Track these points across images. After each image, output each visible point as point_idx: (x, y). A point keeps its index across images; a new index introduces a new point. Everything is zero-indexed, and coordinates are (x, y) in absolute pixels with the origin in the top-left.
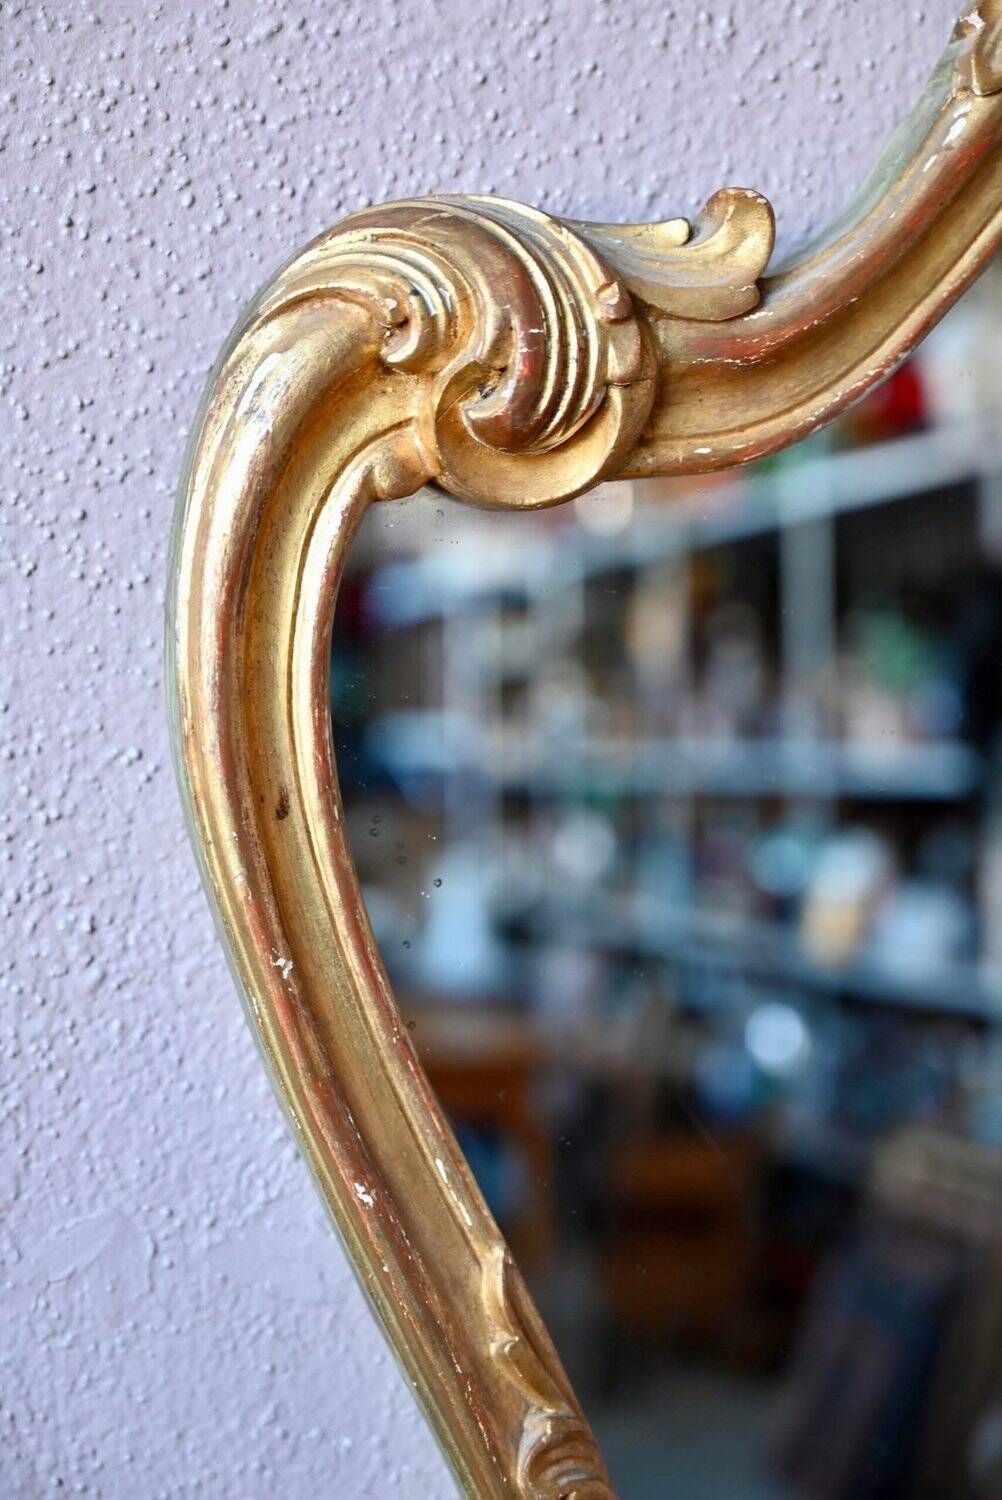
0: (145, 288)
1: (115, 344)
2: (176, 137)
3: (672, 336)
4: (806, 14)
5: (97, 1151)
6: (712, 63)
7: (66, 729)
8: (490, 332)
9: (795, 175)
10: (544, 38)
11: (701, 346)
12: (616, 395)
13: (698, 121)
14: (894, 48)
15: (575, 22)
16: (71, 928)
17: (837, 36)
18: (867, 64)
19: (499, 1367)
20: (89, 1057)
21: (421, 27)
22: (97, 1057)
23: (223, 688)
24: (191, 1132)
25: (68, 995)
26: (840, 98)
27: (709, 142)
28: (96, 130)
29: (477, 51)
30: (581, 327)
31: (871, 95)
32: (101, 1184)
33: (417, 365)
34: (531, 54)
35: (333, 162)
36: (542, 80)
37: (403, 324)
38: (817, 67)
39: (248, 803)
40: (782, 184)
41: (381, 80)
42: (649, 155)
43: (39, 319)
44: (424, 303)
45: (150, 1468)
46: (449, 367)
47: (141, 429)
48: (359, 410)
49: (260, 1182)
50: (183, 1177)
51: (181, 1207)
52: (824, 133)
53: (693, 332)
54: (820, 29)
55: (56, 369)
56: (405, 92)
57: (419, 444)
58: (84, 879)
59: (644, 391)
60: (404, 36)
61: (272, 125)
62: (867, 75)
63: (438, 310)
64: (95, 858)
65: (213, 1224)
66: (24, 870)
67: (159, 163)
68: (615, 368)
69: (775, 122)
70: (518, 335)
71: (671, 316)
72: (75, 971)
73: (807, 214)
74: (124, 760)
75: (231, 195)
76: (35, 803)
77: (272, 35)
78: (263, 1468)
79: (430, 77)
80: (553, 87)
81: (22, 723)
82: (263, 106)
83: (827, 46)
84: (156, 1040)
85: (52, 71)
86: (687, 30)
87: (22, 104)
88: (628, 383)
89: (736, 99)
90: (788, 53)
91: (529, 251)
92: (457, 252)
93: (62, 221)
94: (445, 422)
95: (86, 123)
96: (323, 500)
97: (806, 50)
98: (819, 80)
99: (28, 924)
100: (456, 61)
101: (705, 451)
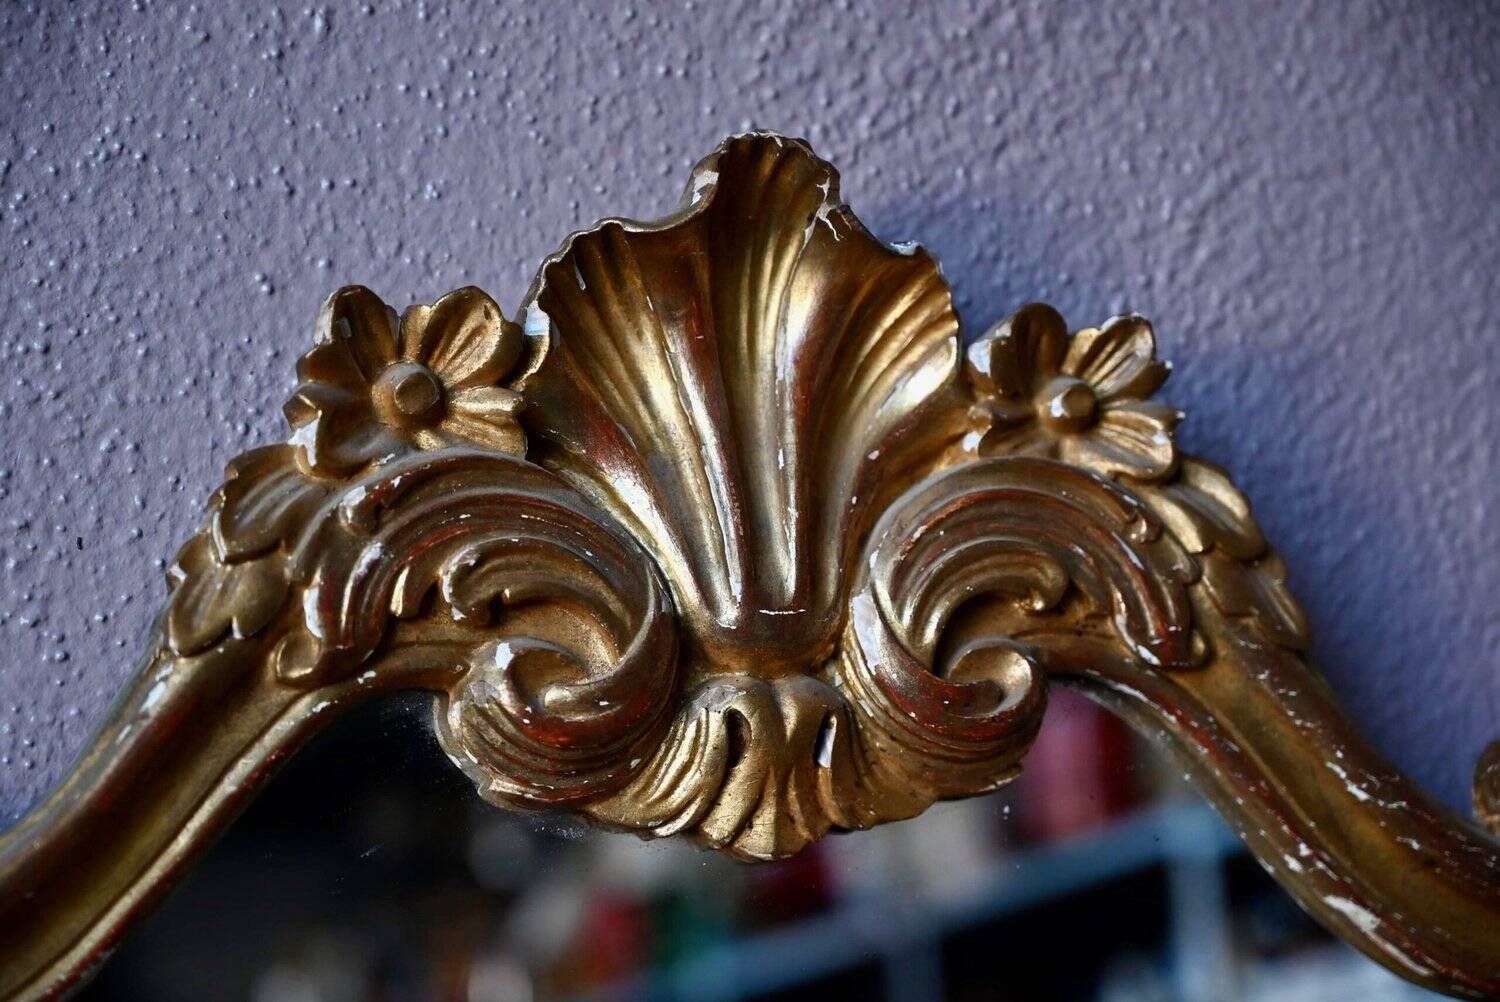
14: (130, 599)
17: (60, 588)
18: (98, 617)
26: (66, 657)
31: (105, 651)
38: (35, 624)
52: (48, 695)
54: (38, 583)
62: (99, 630)
73: (30, 789)
83: (47, 600)
97: (20, 607)
98: (39, 637)
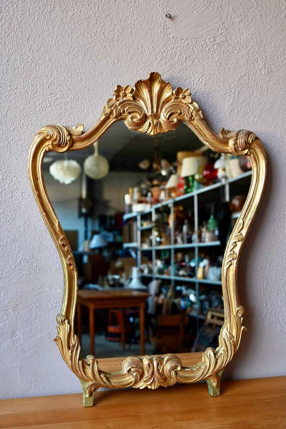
0: (27, 133)
1: (24, 138)
2: (30, 119)
3: (74, 137)
4: (91, 108)
5: (22, 214)
6: (82, 113)
7: (20, 174)
8: (56, 136)
9: (90, 123)
10: (65, 110)
11: (77, 138)
12: (68, 142)
13: (81, 118)
15: (68, 109)
16: (20, 193)
19: (58, 232)
20: (22, 205)
21: (53, 109)
22: (23, 205)
23: (32, 167)
24: (32, 213)
25: (20, 199)
27: (82, 120)
28: (23, 119)
29: (59, 112)
30: (64, 136)
32: (23, 218)
33: (50, 139)
34: (64, 112)
35: (45, 122)
36: (65, 114)
37: (48, 135)
39: (34, 178)
40: (89, 124)
41: (50, 114)
42: (76, 121)
43: (18, 136)
44: (50, 134)
45: (27, 246)
46: (53, 139)
47: (27, 146)
48: (45, 143)
49: (38, 219)
50: (31, 218)
51: (31, 221)
53: (76, 137)
55: (19, 140)
56: (52, 115)
57: (50, 146)
58: (21, 188)
59: (71, 142)
60: (52, 110)
61: (39, 118)
63: (51, 134)
64: (22, 186)
65: (34, 222)
66: (16, 187)
67: (29, 122)
68: (68, 139)
69: (88, 118)
70: (58, 136)
71: (74, 135)
72: (21, 197)
74: (25, 177)
75: (35, 125)
76: (17, 181)
77: (39, 110)
78: (39, 247)
79: (54, 114)
80: (66, 115)
81: (16, 173)
82: (39, 116)
84: (28, 204)
85: (19, 114)
86: (79, 109)
87: (16, 117)
88: (69, 141)
89: (84, 116)
90: (89, 112)
91: (60, 129)
92: (53, 129)
93: (20, 127)
94: (52, 144)
95: (22, 118)
96: (42, 151)
99: (16, 192)
100: (57, 113)
101: (78, 148)
